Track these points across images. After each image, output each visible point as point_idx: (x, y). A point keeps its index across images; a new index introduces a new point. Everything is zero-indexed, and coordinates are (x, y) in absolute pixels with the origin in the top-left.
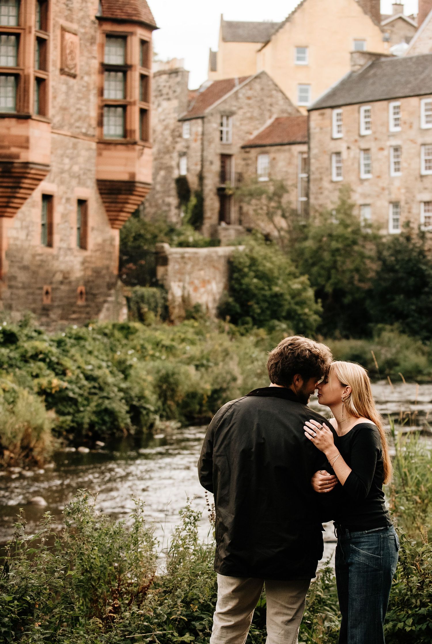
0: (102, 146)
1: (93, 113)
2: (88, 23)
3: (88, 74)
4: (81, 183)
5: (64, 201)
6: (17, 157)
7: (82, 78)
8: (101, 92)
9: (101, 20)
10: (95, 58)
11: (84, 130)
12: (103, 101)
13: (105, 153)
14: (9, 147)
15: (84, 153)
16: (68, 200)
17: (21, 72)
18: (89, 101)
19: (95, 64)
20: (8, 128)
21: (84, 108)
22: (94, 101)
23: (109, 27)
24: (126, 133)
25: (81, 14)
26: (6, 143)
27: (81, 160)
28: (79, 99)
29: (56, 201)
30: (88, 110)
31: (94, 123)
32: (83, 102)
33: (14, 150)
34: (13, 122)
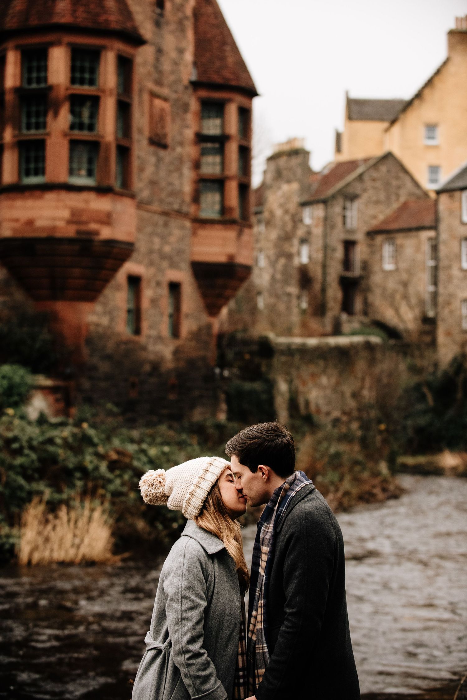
0: (197, 225)
1: (188, 188)
2: (180, 88)
3: (181, 144)
4: (173, 265)
5: (153, 284)
6: (97, 233)
7: (174, 149)
8: (197, 165)
9: (195, 85)
10: (188, 127)
11: (176, 207)
12: (198, 175)
13: (202, 233)
14: (86, 223)
15: (177, 232)
16: (158, 284)
17: (100, 139)
18: (181, 175)
19: (189, 134)
20: (87, 202)
21: (176, 182)
22: (188, 174)
23: (203, 94)
24: (224, 210)
25: (172, 78)
26: (84, 218)
27: (173, 239)
28: (170, 172)
29: (144, 284)
30: (181, 184)
31: (188, 199)
32: (175, 175)
33: (93, 226)
34: (92, 196)
